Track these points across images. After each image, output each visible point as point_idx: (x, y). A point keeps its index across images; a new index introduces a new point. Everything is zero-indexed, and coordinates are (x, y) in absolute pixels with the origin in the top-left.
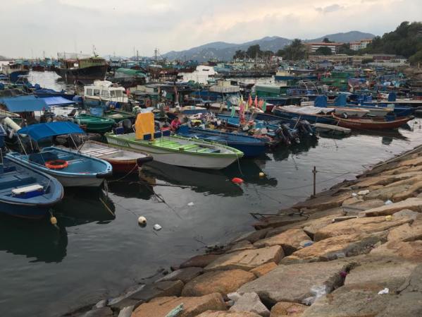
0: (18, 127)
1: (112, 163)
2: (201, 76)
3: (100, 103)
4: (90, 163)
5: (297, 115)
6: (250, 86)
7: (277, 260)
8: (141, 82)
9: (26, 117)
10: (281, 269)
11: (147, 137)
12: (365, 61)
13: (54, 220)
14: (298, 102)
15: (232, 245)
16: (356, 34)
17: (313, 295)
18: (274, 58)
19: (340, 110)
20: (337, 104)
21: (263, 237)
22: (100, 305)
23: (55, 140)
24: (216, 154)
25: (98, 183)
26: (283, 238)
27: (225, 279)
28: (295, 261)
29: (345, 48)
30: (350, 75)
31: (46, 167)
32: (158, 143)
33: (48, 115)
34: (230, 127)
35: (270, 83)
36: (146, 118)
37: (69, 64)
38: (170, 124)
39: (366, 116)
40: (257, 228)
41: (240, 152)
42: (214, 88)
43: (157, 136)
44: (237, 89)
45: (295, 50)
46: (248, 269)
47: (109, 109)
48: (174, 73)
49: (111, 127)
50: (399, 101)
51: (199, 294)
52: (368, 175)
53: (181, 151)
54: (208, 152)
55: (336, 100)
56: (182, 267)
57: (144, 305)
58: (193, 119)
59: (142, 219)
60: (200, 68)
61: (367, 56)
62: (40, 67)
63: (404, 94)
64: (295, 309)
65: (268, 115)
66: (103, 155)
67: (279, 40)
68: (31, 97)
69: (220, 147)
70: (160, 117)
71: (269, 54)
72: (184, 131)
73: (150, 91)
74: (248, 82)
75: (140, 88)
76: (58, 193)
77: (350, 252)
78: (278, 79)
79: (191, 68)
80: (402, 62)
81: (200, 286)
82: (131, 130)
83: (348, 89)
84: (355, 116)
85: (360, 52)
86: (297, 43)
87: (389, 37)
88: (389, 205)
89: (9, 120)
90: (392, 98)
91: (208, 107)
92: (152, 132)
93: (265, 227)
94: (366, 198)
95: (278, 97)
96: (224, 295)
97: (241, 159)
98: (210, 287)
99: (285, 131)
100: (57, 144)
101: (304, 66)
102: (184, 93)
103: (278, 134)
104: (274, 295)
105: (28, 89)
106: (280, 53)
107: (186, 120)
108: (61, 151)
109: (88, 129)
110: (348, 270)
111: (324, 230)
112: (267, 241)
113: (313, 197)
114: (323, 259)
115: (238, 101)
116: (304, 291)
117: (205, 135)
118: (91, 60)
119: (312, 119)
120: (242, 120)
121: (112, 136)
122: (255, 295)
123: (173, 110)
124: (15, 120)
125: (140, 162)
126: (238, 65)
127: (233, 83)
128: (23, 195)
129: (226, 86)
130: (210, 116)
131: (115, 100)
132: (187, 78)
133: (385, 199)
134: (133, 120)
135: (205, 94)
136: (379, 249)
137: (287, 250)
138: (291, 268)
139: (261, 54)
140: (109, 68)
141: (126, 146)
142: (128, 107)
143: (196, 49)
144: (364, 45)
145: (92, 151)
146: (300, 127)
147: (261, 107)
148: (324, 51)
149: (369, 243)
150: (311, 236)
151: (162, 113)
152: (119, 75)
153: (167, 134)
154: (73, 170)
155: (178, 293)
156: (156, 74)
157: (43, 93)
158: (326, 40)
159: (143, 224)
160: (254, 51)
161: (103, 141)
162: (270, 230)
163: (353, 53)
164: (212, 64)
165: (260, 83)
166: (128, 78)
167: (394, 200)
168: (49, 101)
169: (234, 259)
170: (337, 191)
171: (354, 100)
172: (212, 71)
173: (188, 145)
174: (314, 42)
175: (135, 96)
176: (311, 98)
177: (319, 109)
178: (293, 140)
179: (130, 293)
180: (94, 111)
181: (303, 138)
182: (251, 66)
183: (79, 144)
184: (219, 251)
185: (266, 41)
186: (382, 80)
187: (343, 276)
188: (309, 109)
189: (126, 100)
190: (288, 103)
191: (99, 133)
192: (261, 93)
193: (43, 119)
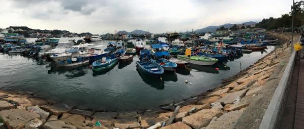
0: (154, 52)
1: (178, 64)
2: (206, 37)
3: (176, 46)
4: (171, 64)
5: (236, 47)
6: (221, 39)
7: (228, 92)
8: (188, 39)
9: (157, 50)
10: (228, 94)
11: (189, 56)
12: (255, 30)
13: (161, 78)
14: (236, 44)
15: (215, 89)
16: (251, 22)
17: (236, 101)
18: (229, 30)
19: (248, 45)
20: (247, 43)
21: (225, 86)
22: (171, 105)
23: (163, 57)
24: (210, 61)
25: (173, 70)
26: (230, 85)
27: (211, 99)
28: (233, 92)
29: (249, 27)
30: (251, 34)
31: (160, 64)
32: (192, 58)
33: (162, 50)
34: (215, 52)
35: (228, 38)
36: (189, 50)
37: (169, 35)
38: (196, 52)
39: (256, 46)
40: (223, 83)
41: (217, 60)
42: (210, 40)
43: (192, 56)
44: (217, 40)
45: (235, 28)
46: (219, 96)
47: (179, 48)
48: (198, 36)
49: (179, 53)
50: (264, 41)
51: (202, 104)
52: (257, 63)
53: (199, 60)
54: (208, 60)
55: (247, 42)
56: (198, 96)
57: (185, 106)
58: (203, 50)
59: (186, 81)
60: (206, 34)
61: (255, 29)
62: (161, 36)
63: (265, 39)
64: (231, 106)
65: (227, 48)
66: (175, 61)
67: (230, 25)
68: (159, 44)
69: (211, 59)
70: (193, 50)
71: (227, 29)
72: (200, 54)
73: (191, 42)
74: (221, 38)
75: (188, 41)
76: (163, 71)
77: (248, 86)
78: (230, 37)
79: (203, 35)
80: (265, 30)
81: (203, 102)
82: (184, 54)
83: (251, 39)
84: (253, 47)
85: (253, 28)
86: (235, 25)
87: (260, 23)
88: (260, 70)
89: (152, 51)
90: (262, 41)
91: (208, 46)
92: (190, 54)
93: (225, 82)
94: (255, 70)
95: (230, 42)
96: (210, 104)
97: (218, 62)
98: (206, 102)
99: (232, 52)
100: (164, 58)
101: (238, 33)
102: (201, 42)
103: (230, 53)
104: (225, 103)
105: (158, 42)
106: (230, 29)
107: (201, 51)
108: (164, 60)
109: (172, 54)
110: (247, 91)
111: (242, 81)
112: (226, 87)
113: (241, 72)
114: (241, 90)
115: (217, 44)
116: (234, 100)
117: (207, 55)
118: (174, 33)
119: (240, 48)
120: (218, 50)
121: (179, 56)
122: (219, 103)
123: (198, 48)
124: (155, 51)
125: (186, 64)
126: (218, 33)
127: (216, 39)
128: (154, 71)
129: (214, 40)
130: (208, 50)
131: (180, 45)
132: (202, 38)
133: (259, 69)
134: (185, 51)
135: (207, 42)
136: (256, 83)
137: (231, 88)
138: (231, 94)
139: (224, 29)
140: (179, 36)
141: (183, 59)
142: (184, 47)
143: (205, 28)
144: (254, 26)
145: (173, 60)
146: (237, 51)
147: (224, 45)
148: (243, 28)
149: (254, 82)
150: (239, 83)
151: (194, 49)
152: (182, 38)
153: (195, 55)
154: (167, 65)
155: (196, 103)
156: (192, 37)
157: (162, 43)
158: (243, 24)
159: (187, 83)
160: (222, 28)
161: (176, 57)
162: (228, 83)
163: (251, 28)
164: (210, 33)
165: (225, 38)
166: (184, 38)
167: (262, 69)
168: (163, 45)
169: (214, 93)
170: (248, 69)
171: (252, 42)
172: (210, 35)
173: (201, 58)
174: (240, 25)
175: (186, 44)
176: (240, 42)
177: (242, 45)
178: (235, 55)
179: (181, 103)
180: (175, 49)
181: (238, 54)
182: (222, 33)
183: (169, 59)
184: (211, 91)
185: (226, 25)
186: (259, 36)
187: (245, 93)
188: (240, 45)
189: (183, 45)
190: (233, 44)
191: (175, 55)
192: (225, 41)
193: (161, 51)
